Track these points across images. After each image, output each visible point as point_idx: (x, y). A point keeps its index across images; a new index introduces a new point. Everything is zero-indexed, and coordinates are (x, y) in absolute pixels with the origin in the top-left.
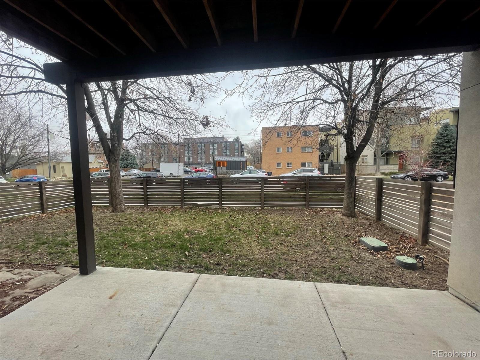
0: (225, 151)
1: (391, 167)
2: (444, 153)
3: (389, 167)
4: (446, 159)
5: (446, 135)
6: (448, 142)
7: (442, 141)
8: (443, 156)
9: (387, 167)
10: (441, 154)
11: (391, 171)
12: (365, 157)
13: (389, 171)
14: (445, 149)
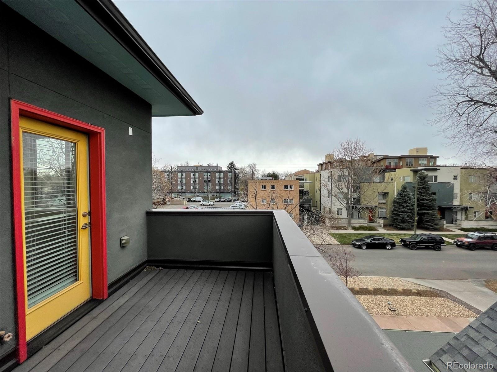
0: (218, 180)
1: (362, 221)
2: (402, 212)
3: (359, 221)
4: (404, 217)
5: (403, 196)
6: (406, 202)
7: (401, 201)
8: (402, 215)
9: (358, 221)
10: (400, 212)
11: (361, 224)
12: (340, 210)
13: (359, 224)
14: (403, 208)
